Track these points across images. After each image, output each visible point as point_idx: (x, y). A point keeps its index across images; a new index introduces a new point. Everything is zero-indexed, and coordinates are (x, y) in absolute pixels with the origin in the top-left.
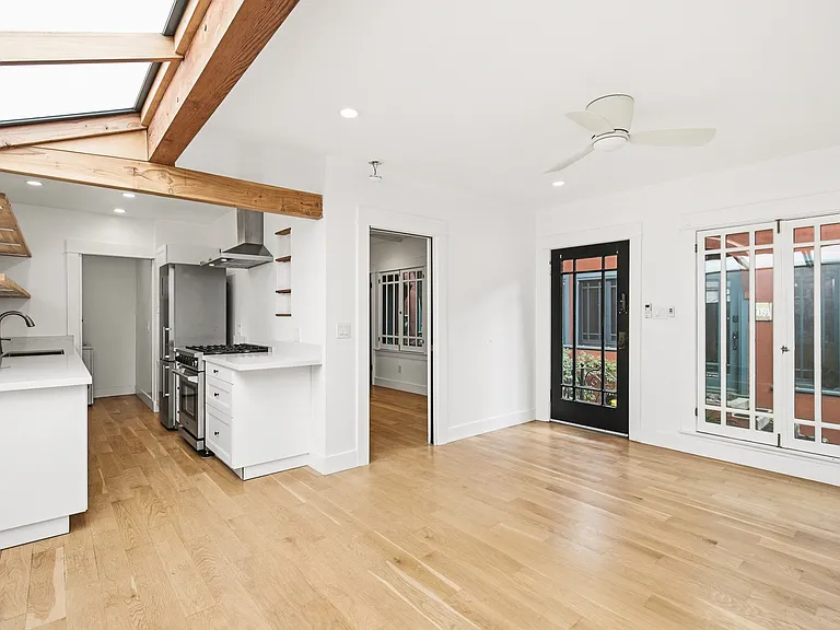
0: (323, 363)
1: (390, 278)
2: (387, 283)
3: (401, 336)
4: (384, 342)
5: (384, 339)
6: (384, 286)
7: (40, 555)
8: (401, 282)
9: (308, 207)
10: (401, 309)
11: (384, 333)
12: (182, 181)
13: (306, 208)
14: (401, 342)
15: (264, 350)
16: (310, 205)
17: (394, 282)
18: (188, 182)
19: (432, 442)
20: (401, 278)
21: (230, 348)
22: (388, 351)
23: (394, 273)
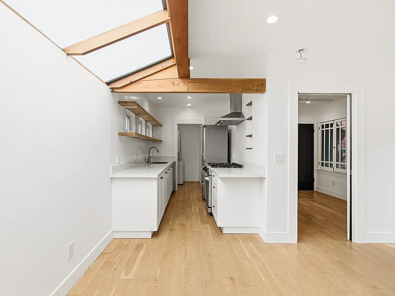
0: (266, 176)
1: (327, 126)
2: (325, 129)
3: (334, 162)
4: (322, 165)
5: (322, 164)
6: (323, 131)
7: (139, 245)
8: (335, 128)
9: (257, 87)
10: (334, 144)
11: (323, 160)
12: (192, 84)
13: (256, 88)
14: (334, 166)
15: (240, 166)
16: (258, 86)
17: (330, 128)
18: (195, 84)
19: (351, 239)
20: (335, 125)
21: (229, 164)
22: (325, 171)
23: (329, 123)
